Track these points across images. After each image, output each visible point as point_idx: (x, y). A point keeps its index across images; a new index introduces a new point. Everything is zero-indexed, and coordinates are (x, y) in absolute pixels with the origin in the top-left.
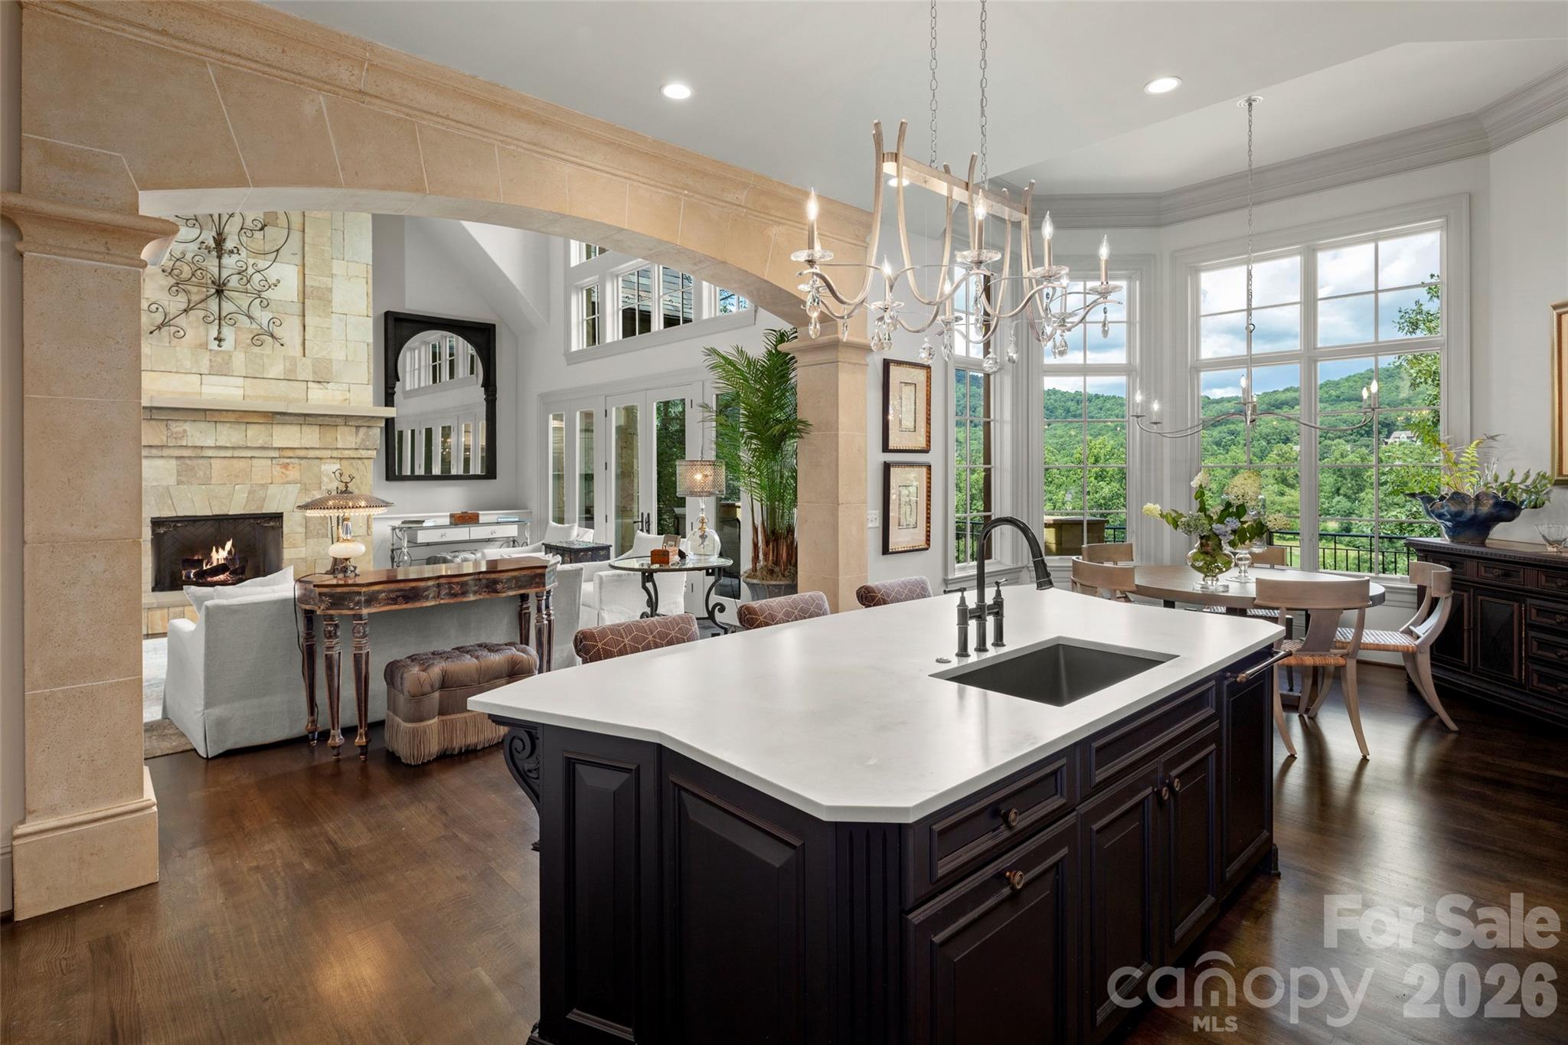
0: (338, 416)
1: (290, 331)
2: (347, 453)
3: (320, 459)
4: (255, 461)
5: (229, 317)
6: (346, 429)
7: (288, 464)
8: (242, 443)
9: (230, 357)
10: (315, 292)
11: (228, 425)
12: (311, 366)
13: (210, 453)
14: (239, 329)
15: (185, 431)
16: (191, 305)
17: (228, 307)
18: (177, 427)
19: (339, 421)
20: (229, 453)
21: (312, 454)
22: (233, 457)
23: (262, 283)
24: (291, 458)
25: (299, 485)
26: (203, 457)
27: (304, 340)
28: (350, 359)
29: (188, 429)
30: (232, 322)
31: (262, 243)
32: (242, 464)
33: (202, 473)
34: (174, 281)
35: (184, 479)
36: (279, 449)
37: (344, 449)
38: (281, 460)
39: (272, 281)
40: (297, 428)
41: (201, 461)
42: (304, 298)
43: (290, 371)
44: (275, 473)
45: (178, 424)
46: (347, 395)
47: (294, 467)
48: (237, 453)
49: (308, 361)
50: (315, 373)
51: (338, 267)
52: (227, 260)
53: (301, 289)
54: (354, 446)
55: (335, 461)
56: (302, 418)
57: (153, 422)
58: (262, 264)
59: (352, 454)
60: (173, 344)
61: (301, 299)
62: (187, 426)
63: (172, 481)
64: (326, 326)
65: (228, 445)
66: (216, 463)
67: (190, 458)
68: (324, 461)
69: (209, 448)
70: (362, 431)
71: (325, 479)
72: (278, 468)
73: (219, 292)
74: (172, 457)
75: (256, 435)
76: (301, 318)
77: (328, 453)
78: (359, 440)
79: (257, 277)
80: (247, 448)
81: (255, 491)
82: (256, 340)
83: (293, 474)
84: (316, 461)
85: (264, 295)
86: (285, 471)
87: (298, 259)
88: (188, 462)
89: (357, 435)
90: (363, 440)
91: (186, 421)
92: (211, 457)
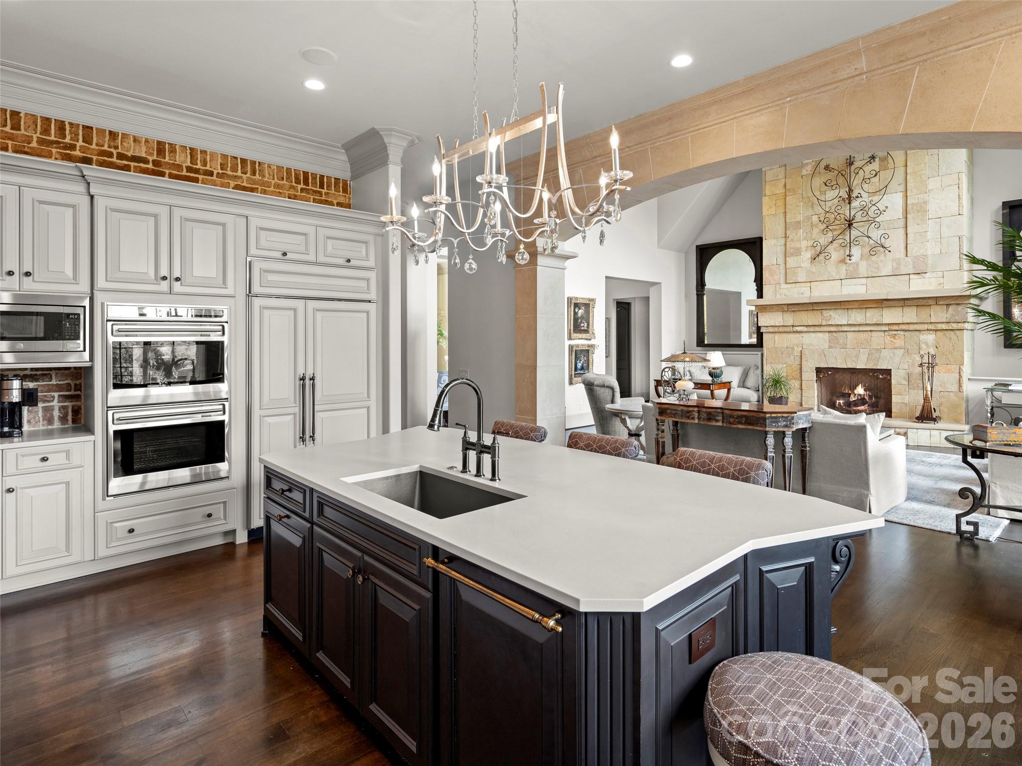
0: (929, 298)
1: (895, 241)
2: (940, 326)
3: (920, 331)
4: (873, 333)
5: (856, 239)
6: (938, 308)
7: (895, 334)
8: (863, 322)
9: (857, 265)
10: (915, 208)
11: (855, 310)
12: (912, 263)
13: (846, 329)
14: (863, 246)
15: (830, 315)
16: (835, 238)
17: (854, 233)
18: (826, 313)
19: (931, 302)
20: (857, 329)
21: (912, 327)
22: (859, 331)
23: (876, 212)
24: (897, 330)
25: (902, 350)
26: (842, 331)
27: (907, 244)
28: (943, 251)
29: (831, 314)
30: (858, 243)
31: (877, 184)
32: (865, 335)
33: (842, 341)
34: (826, 225)
35: (832, 345)
36: (889, 324)
37: (937, 323)
38: (891, 332)
39: (882, 208)
40: (901, 309)
41: (841, 334)
42: (907, 214)
43: (896, 269)
44: (887, 341)
45: (827, 311)
46: (941, 280)
47: (900, 337)
48: (861, 328)
49: (908, 259)
50: (914, 267)
51: (933, 184)
52: (855, 204)
53: (905, 208)
54: (945, 320)
55: (931, 332)
56: (902, 302)
57: (815, 312)
58: (876, 199)
59: (944, 326)
60: (826, 263)
61: (905, 214)
62: (832, 313)
63: (826, 346)
64: (924, 230)
65: (855, 323)
66: (850, 335)
67: (835, 332)
68: (922, 332)
69: (844, 325)
70: (951, 308)
71: (923, 346)
72: (888, 337)
73: (850, 225)
74: (826, 332)
75: (872, 316)
76: (905, 229)
77: (926, 327)
78: (949, 316)
79: (874, 208)
80: (867, 325)
81: (872, 353)
82: (872, 252)
83: (899, 342)
84: (917, 333)
85: (877, 220)
86: (893, 340)
87: (902, 188)
88: (835, 334)
89: (947, 311)
90: (953, 315)
91: (831, 309)
92: (846, 331)
